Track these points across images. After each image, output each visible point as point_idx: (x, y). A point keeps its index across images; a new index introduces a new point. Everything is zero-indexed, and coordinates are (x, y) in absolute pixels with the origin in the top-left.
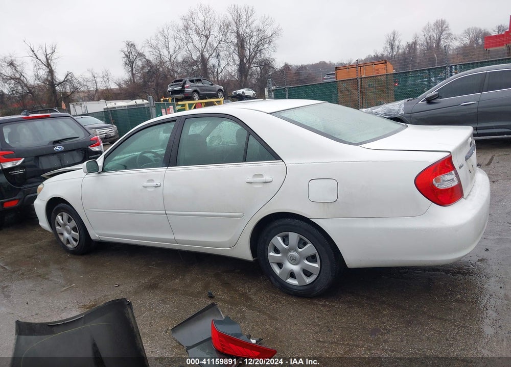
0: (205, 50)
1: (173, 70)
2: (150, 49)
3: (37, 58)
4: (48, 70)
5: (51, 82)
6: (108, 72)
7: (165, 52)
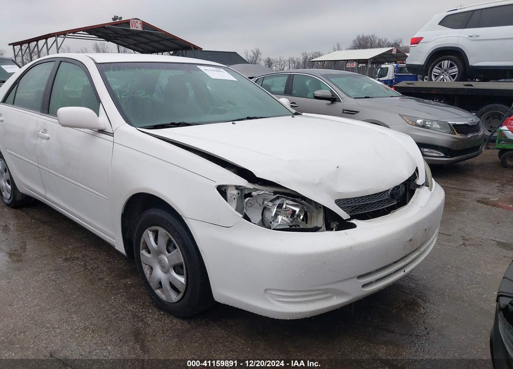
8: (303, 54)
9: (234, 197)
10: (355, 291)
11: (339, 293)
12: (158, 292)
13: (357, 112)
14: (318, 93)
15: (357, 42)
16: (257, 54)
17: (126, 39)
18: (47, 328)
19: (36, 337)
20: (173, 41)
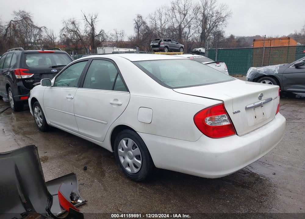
0: (183, 23)
1: (161, 33)
2: (151, 20)
3: (87, 21)
4: (91, 28)
5: (92, 35)
6: (124, 31)
7: (159, 22)
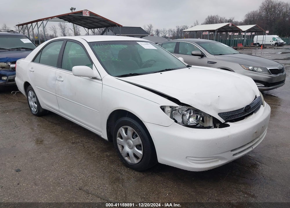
8: (176, 27)
9: (169, 111)
10: (229, 157)
11: (222, 159)
12: (126, 158)
13: (215, 63)
14: (194, 52)
15: (208, 20)
16: (151, 27)
17: (80, 21)
18: (74, 176)
19: (70, 180)
20: (106, 22)
